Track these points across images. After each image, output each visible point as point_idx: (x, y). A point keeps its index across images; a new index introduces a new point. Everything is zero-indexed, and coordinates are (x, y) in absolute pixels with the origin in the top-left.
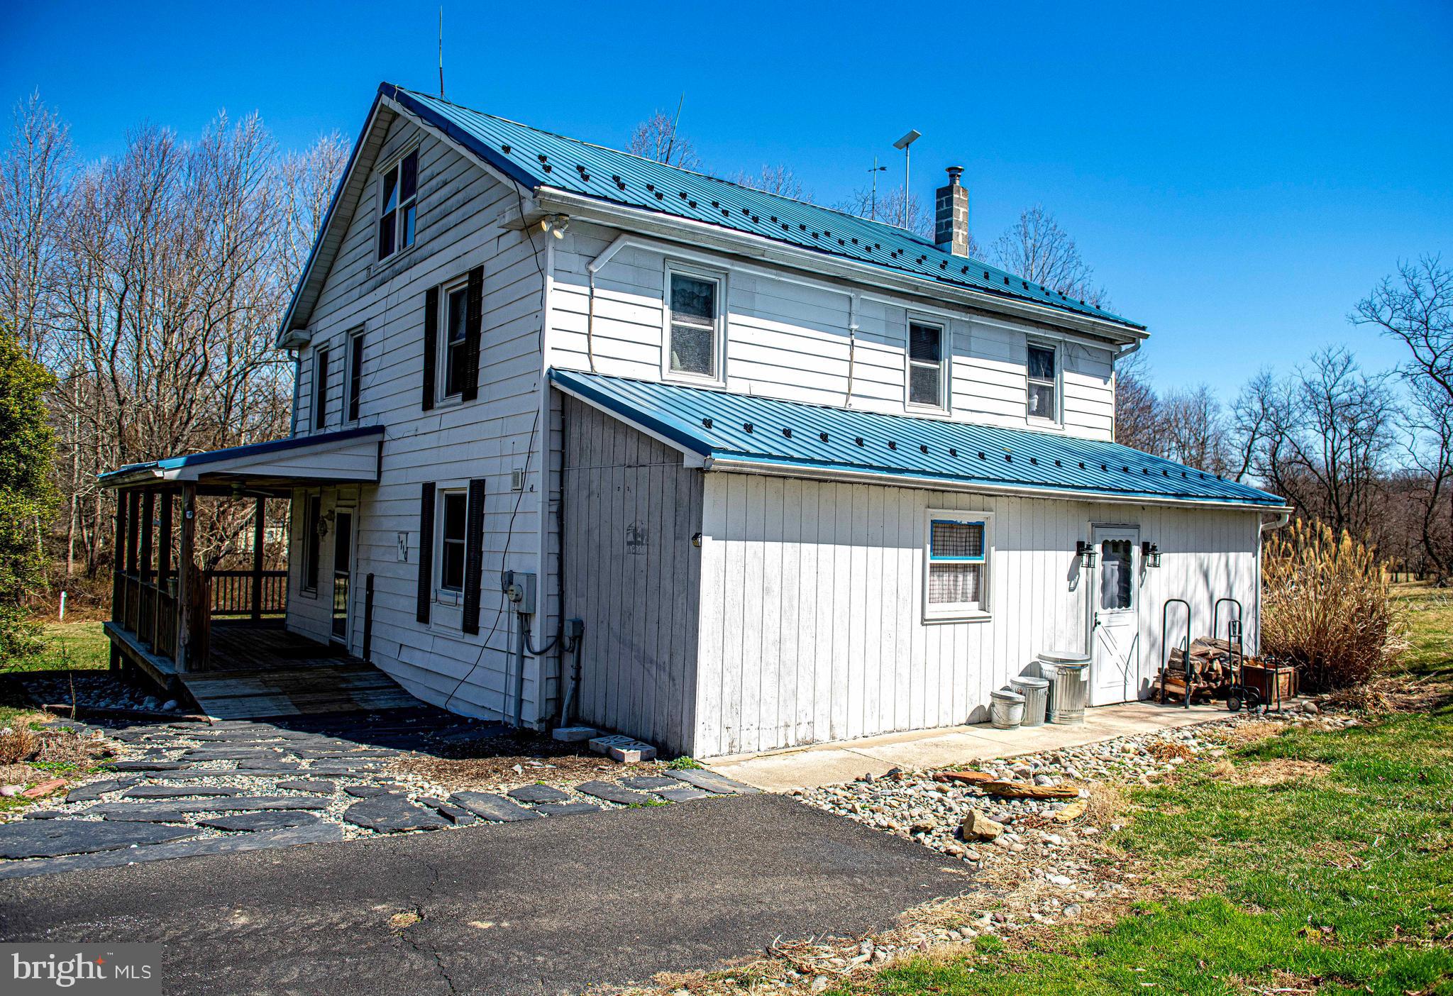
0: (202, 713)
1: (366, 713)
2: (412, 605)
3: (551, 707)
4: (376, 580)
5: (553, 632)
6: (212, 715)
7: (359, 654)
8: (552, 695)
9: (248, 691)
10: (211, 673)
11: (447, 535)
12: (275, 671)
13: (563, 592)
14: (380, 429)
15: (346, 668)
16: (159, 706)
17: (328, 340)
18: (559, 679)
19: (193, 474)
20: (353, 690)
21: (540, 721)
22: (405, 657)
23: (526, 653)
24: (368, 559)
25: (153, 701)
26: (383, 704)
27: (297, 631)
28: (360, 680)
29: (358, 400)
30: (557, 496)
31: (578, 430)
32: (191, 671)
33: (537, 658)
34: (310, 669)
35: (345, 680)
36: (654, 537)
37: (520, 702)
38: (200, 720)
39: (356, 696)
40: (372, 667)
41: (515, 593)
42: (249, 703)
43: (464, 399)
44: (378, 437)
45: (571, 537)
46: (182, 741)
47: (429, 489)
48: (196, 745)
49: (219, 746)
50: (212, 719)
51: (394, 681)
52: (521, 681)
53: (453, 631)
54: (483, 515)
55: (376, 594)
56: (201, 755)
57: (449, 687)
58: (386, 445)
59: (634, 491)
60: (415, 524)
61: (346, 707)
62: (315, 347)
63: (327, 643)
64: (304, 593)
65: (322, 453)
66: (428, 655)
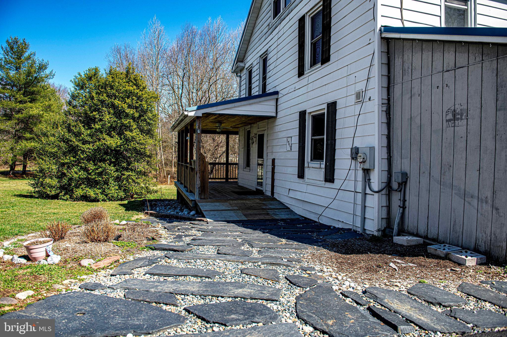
0: (204, 217)
1: (278, 220)
2: (295, 171)
3: (384, 222)
4: (276, 161)
5: (385, 180)
6: (208, 218)
7: (269, 194)
8: (385, 216)
9: (224, 208)
10: (209, 200)
11: (313, 135)
12: (235, 200)
13: (391, 157)
14: (277, 93)
15: (264, 200)
16: (189, 213)
17: (252, 64)
18: (389, 207)
19: (200, 113)
20: (268, 209)
21: (378, 230)
22: (292, 194)
23: (368, 191)
24: (272, 152)
25: (187, 211)
26: (283, 217)
27: (242, 185)
28: (271, 205)
29: (265, 83)
30: (386, 102)
31: (400, 60)
32: (201, 199)
33: (376, 195)
34: (249, 199)
35: (264, 205)
36: (474, 112)
37: (364, 219)
38: (203, 221)
39: (270, 212)
40: (276, 200)
41: (362, 157)
42: (225, 213)
43: (322, 64)
44: (276, 96)
45: (396, 123)
46: (194, 232)
47: (303, 114)
48: (199, 234)
49: (210, 236)
50: (208, 220)
51: (286, 206)
52: (364, 207)
53: (318, 182)
54: (336, 120)
55: (276, 167)
56: (199, 241)
57: (320, 210)
58: (279, 100)
59: (452, 87)
60: (296, 132)
61: (267, 217)
62: (247, 69)
63: (255, 190)
64: (245, 170)
65: (252, 104)
66: (304, 193)
